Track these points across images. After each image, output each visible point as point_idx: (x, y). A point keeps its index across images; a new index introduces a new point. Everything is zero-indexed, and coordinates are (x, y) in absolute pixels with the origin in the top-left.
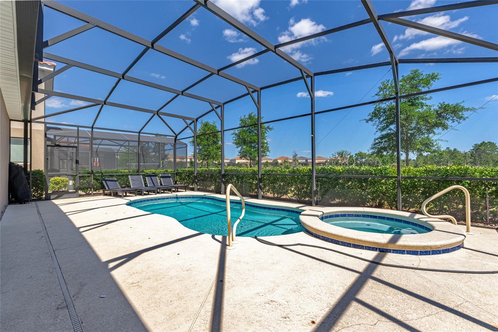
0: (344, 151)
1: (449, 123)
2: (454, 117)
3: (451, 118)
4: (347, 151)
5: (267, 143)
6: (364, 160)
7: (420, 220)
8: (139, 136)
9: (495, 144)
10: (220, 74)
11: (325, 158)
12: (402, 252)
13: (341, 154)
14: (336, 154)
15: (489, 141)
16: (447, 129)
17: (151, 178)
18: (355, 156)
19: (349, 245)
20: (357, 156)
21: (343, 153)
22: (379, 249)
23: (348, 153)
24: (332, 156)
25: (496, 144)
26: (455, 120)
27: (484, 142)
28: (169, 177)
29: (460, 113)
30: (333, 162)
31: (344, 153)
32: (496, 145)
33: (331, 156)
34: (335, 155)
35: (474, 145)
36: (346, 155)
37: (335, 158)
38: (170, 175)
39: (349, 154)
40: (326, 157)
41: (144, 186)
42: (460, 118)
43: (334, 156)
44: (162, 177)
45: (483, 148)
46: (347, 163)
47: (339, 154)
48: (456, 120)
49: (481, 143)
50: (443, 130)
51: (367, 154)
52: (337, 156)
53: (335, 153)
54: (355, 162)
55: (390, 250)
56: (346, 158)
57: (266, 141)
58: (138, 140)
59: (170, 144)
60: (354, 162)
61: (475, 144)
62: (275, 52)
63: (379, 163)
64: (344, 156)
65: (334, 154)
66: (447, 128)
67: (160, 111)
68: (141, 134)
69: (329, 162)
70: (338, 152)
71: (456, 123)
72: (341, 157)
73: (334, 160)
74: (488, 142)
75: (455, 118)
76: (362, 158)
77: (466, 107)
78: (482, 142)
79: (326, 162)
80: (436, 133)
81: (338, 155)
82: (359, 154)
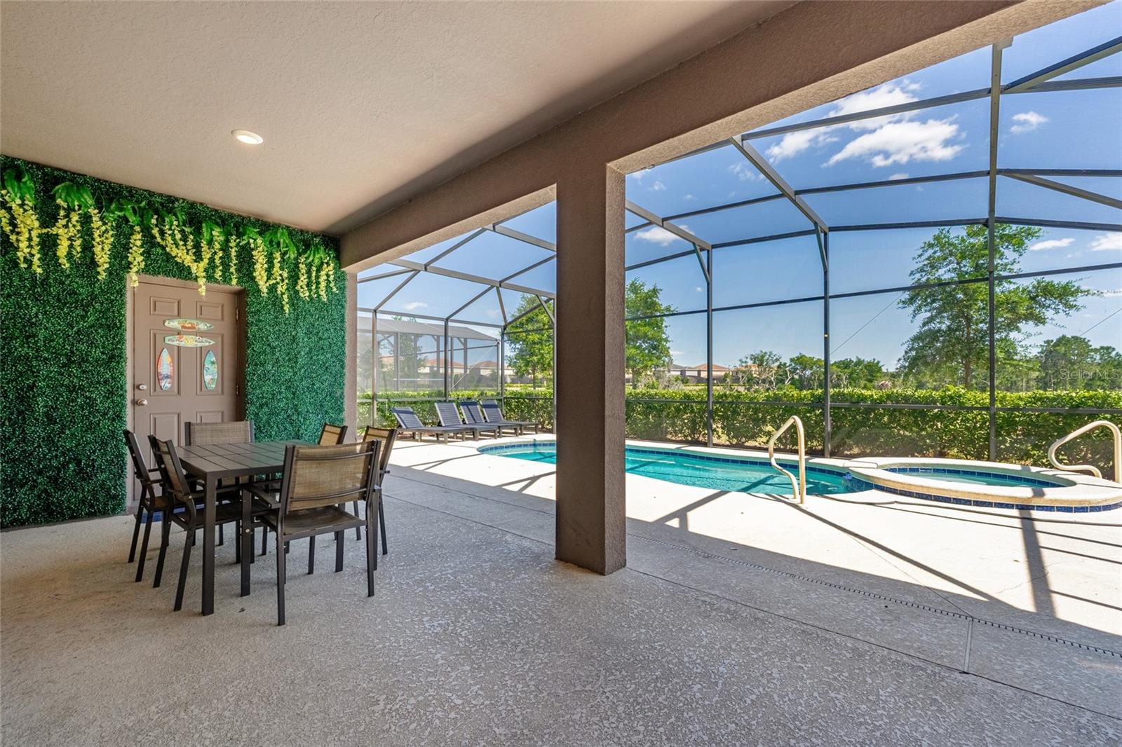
0: (766, 353)
1: (1049, 314)
2: (1058, 305)
3: (1053, 306)
4: (774, 353)
5: (666, 340)
6: (808, 373)
7: (1042, 474)
8: (374, 320)
9: (1086, 340)
10: (664, 226)
11: (725, 368)
12: (1050, 509)
13: (760, 360)
14: (749, 360)
15: (1074, 335)
16: (1044, 325)
17: (468, 408)
18: (790, 365)
19: (968, 503)
20: (793, 365)
21: (763, 357)
22: (1017, 505)
23: (775, 358)
24: (740, 362)
25: (1089, 341)
26: (1060, 311)
27: (1064, 337)
28: (495, 406)
29: (1071, 299)
30: (743, 377)
31: (766, 358)
32: (1090, 343)
33: (738, 364)
34: (746, 362)
35: (1043, 344)
36: (771, 362)
37: (747, 367)
38: (496, 403)
39: (777, 360)
40: (727, 367)
41: (462, 423)
42: (1071, 307)
43: (744, 364)
44: (485, 406)
45: (1063, 349)
46: (772, 379)
47: (755, 359)
48: (1063, 310)
49: (1058, 337)
50: (1036, 325)
51: (815, 360)
52: (750, 363)
53: (747, 358)
54: (790, 378)
55: (1034, 506)
56: (770, 368)
57: (664, 336)
58: (371, 329)
59: (459, 338)
60: (787, 378)
61: (1046, 340)
62: (794, 201)
63: (842, 380)
64: (765, 364)
65: (744, 360)
66: (1044, 323)
67: (506, 282)
68: (450, 324)
69: (732, 376)
70: (752, 355)
71: (1062, 314)
72: (759, 366)
73: (744, 372)
74: (1073, 337)
75: (1061, 306)
76: (805, 369)
77: (1084, 288)
78: (1061, 336)
79: (726, 376)
80: (1022, 331)
81: (752, 362)
82: (798, 358)
